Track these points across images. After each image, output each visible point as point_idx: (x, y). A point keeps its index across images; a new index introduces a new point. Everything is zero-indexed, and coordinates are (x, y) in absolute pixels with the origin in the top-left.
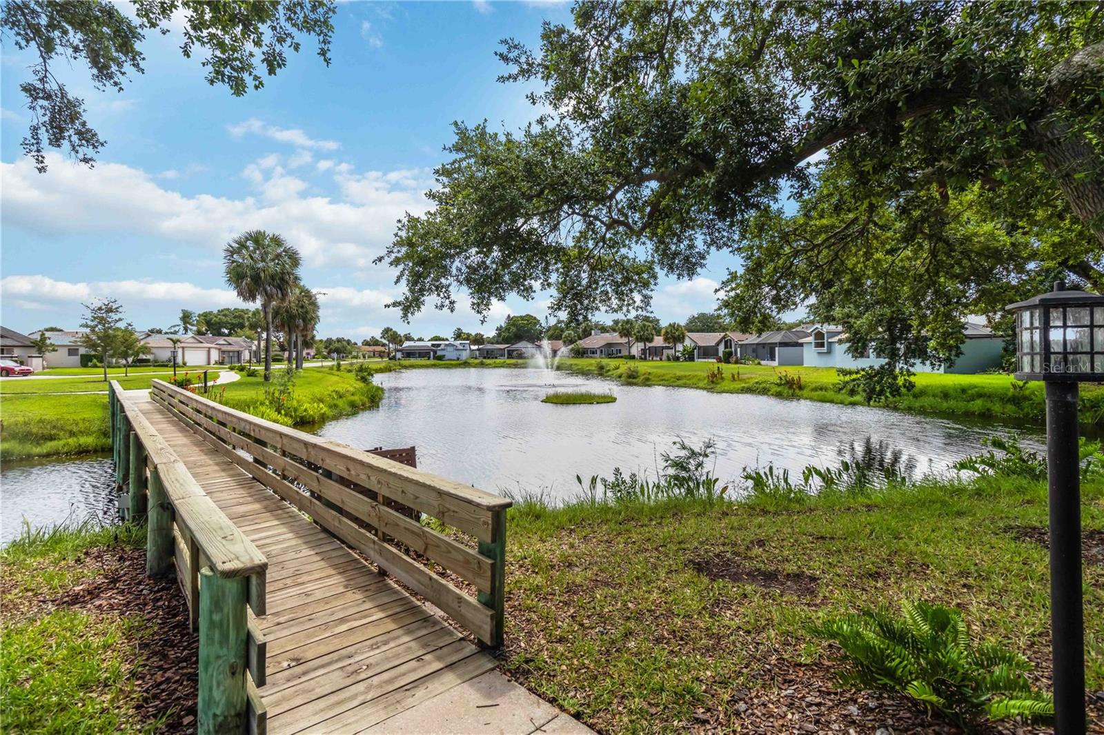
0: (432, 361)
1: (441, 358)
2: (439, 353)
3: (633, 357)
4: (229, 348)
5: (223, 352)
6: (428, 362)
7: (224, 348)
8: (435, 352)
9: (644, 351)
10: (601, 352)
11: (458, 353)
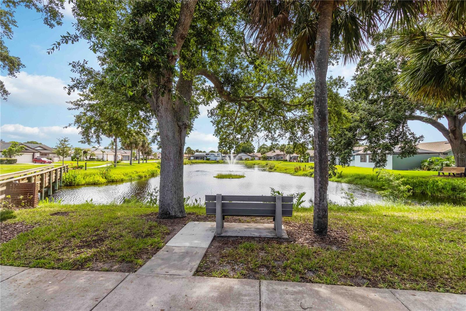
0: (205, 161)
1: (208, 160)
2: (208, 158)
3: (286, 161)
4: (125, 155)
5: (123, 156)
6: (203, 161)
7: (123, 154)
8: (206, 157)
9: (291, 158)
10: (274, 158)
11: (216, 157)
